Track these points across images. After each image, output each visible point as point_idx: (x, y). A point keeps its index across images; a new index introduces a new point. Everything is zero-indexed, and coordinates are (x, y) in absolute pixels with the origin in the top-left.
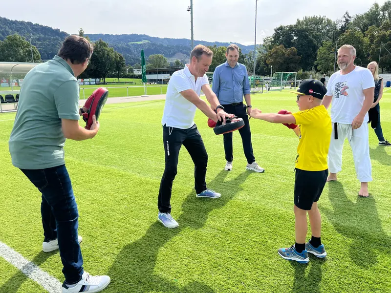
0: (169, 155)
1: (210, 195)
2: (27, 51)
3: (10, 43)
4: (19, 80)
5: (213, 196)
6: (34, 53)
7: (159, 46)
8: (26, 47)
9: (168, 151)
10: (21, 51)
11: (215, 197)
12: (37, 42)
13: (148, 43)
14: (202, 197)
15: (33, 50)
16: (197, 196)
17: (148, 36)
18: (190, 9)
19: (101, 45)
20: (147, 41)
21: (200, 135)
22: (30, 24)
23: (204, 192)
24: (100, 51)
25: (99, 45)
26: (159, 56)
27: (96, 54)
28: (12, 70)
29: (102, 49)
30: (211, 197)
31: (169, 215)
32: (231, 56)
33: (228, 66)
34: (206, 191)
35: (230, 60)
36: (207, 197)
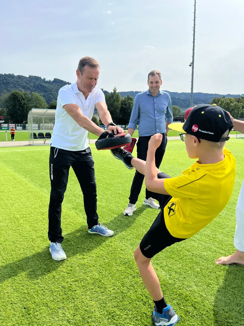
0: (52, 179)
1: (102, 231)
5: (104, 234)
7: (177, 99)
9: (52, 175)
11: (106, 235)
14: (94, 233)
16: (89, 232)
18: (192, 65)
19: (128, 100)
21: (94, 160)
23: (95, 227)
24: (126, 104)
25: (127, 99)
26: (174, 107)
27: (124, 106)
28: (44, 115)
29: (129, 103)
30: (103, 235)
31: (58, 246)
32: (152, 83)
33: (149, 94)
34: (97, 227)
35: (151, 87)
36: (99, 233)
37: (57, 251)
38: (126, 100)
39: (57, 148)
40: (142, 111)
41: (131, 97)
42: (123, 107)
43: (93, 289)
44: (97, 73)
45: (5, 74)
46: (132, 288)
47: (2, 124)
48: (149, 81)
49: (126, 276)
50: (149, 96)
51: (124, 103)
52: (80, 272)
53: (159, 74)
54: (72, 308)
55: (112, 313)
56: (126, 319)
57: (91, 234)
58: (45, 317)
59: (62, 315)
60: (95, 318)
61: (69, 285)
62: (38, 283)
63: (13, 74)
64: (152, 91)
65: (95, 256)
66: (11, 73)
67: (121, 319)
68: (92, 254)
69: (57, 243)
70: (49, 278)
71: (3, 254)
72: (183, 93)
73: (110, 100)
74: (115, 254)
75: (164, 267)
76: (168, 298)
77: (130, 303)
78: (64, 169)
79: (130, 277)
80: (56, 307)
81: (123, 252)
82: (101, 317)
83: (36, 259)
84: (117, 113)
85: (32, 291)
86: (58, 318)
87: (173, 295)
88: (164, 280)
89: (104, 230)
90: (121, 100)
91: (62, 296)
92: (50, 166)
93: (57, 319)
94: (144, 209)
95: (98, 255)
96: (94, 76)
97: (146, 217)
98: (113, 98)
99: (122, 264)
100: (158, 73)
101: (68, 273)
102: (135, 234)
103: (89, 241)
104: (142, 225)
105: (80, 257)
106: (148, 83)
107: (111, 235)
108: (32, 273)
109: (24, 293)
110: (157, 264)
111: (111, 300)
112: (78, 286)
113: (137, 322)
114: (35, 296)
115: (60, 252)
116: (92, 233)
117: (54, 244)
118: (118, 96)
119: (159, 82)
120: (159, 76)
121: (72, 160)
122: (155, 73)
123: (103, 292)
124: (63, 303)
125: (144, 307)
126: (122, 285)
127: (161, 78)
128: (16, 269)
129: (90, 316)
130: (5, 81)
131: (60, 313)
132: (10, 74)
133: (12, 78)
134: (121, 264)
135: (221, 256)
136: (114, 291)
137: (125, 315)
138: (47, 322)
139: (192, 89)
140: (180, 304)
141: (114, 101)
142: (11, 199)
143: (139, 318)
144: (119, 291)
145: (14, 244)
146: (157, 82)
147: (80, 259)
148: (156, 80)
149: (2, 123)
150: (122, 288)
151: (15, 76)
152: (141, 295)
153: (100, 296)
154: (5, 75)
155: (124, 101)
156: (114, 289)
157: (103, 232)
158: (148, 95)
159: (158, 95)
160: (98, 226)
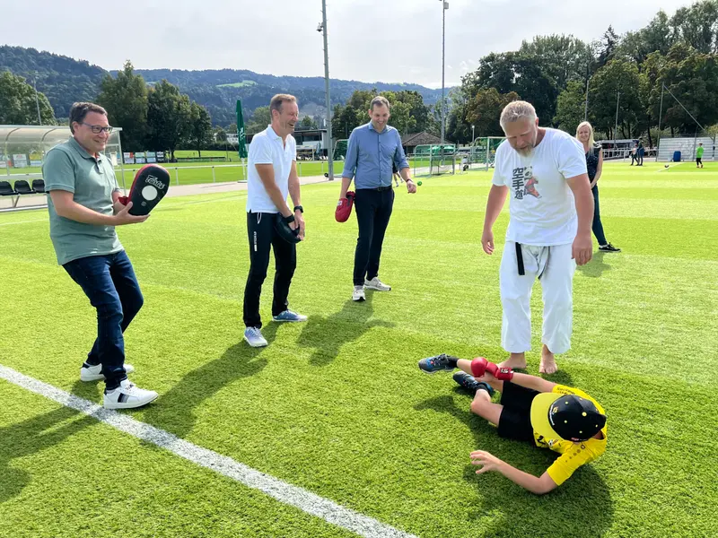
0: (256, 250)
2: (29, 103)
6: (42, 106)
7: (274, 91)
8: (27, 95)
9: (256, 246)
10: (18, 102)
12: (46, 85)
13: (253, 85)
15: (39, 101)
17: (252, 74)
18: (323, 27)
19: (165, 91)
20: (252, 82)
24: (163, 101)
25: (162, 91)
27: (157, 107)
28: (7, 140)
29: (168, 99)
32: (378, 115)
38: (158, 91)
41: (170, 84)
42: (155, 109)
51: (154, 98)
72: (285, 78)
73: (119, 91)
84: (142, 124)
90: (147, 92)
98: (125, 86)
118: (137, 82)
141: (131, 94)
155: (154, 95)
159: (383, 131)
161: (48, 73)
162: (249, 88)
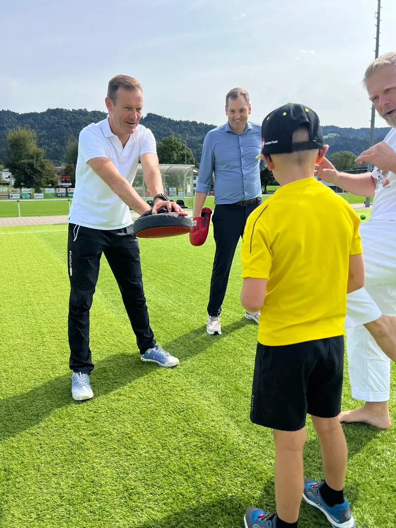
0: (71, 275)
1: (160, 358)
2: (181, 155)
3: (164, 146)
4: (170, 189)
5: (164, 363)
6: (188, 157)
7: (352, 140)
8: (180, 150)
9: (71, 269)
10: (175, 155)
11: (166, 365)
12: (199, 144)
13: (336, 137)
14: (149, 360)
15: (187, 153)
16: (142, 358)
17: (336, 128)
20: (335, 135)
22: (194, 123)
23: (149, 351)
26: (346, 153)
30: (161, 364)
31: (82, 378)
32: (233, 111)
33: (230, 130)
34: (153, 351)
35: (232, 120)
36: (156, 361)
37: (80, 386)
39: (78, 226)
40: (218, 160)
43: (116, 449)
44: (139, 99)
45: (73, 110)
46: (177, 452)
47: (68, 189)
48: (229, 108)
49: (174, 432)
50: (229, 134)
52: (105, 421)
53: (244, 95)
54: (74, 476)
55: (132, 489)
56: (149, 500)
57: (143, 363)
58: (29, 486)
59: (55, 486)
60: (103, 494)
61: (82, 440)
62: (38, 434)
63: (85, 109)
64: (234, 126)
65: (136, 397)
66: (83, 108)
67: (141, 501)
68: (135, 394)
69: (80, 373)
70: (56, 427)
71: (4, 386)
74: (170, 396)
75: (241, 422)
76: (228, 472)
77: (165, 476)
78: (89, 259)
79: (180, 435)
80: (50, 472)
81: (184, 394)
82: (112, 493)
83: (47, 397)
85: (25, 445)
86: (47, 489)
87: (238, 469)
88: (233, 444)
89: (163, 356)
91: (65, 456)
92: (69, 253)
93: (45, 491)
94: (243, 326)
95: (142, 396)
96: (134, 103)
97: (242, 339)
99: (175, 412)
100: (244, 92)
101: (87, 422)
102: (213, 366)
103: (136, 373)
104: (230, 351)
105: (113, 398)
106: (226, 111)
107: (173, 365)
108: (35, 418)
109: (13, 447)
110: (232, 417)
111: (137, 468)
112: (95, 443)
113: (164, 507)
114: (26, 453)
115: (84, 387)
116: (145, 360)
117: (77, 375)
119: (246, 110)
120: (246, 99)
121: (102, 245)
122: (239, 93)
123: (130, 455)
124: (63, 467)
125: (185, 484)
126: (163, 447)
127: (250, 101)
128: (13, 410)
129: (96, 490)
130: (73, 121)
131: (52, 482)
132: (81, 110)
133: (84, 116)
134: (173, 412)
135: (346, 410)
136: (147, 455)
137: (151, 494)
138: (29, 494)
139: (373, 121)
140: (246, 485)
142: (44, 304)
143: (170, 500)
144: (154, 456)
145: (25, 372)
146: (242, 111)
147: (113, 401)
148: (241, 107)
149: (69, 187)
150: (161, 451)
151: (88, 112)
152: (187, 464)
153: (122, 460)
154: (74, 112)
156: (148, 452)
157: (161, 360)
158: (228, 132)
159: (245, 132)
160: (154, 349)
161: (202, 137)
162: (332, 139)
